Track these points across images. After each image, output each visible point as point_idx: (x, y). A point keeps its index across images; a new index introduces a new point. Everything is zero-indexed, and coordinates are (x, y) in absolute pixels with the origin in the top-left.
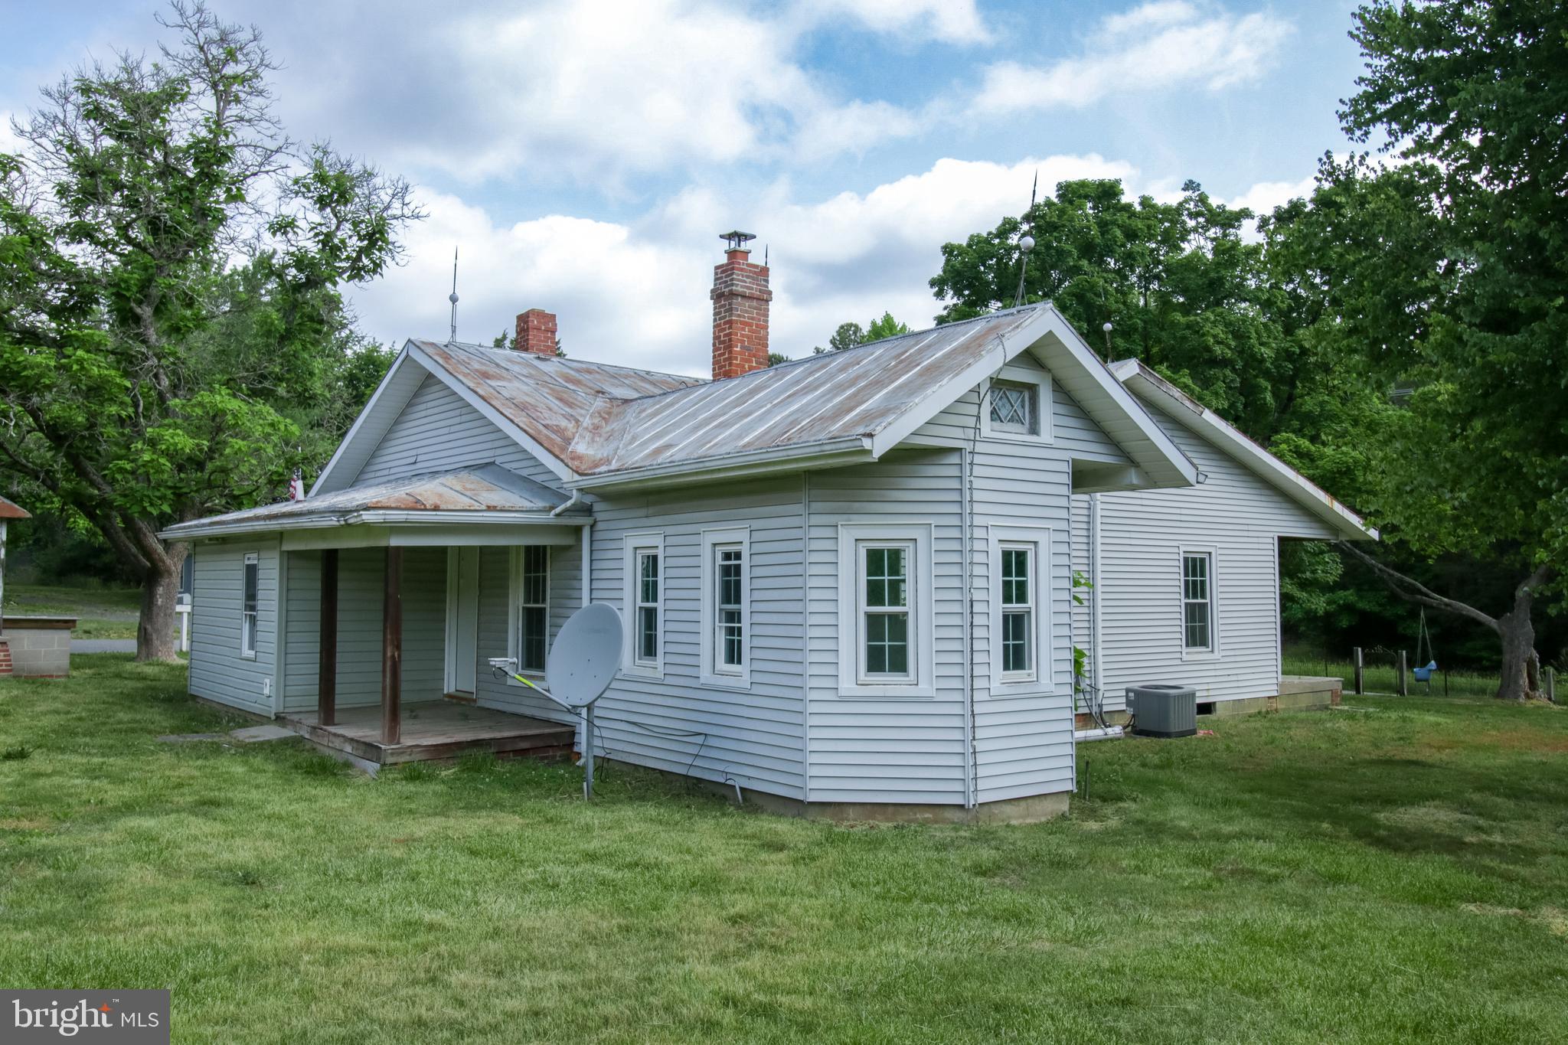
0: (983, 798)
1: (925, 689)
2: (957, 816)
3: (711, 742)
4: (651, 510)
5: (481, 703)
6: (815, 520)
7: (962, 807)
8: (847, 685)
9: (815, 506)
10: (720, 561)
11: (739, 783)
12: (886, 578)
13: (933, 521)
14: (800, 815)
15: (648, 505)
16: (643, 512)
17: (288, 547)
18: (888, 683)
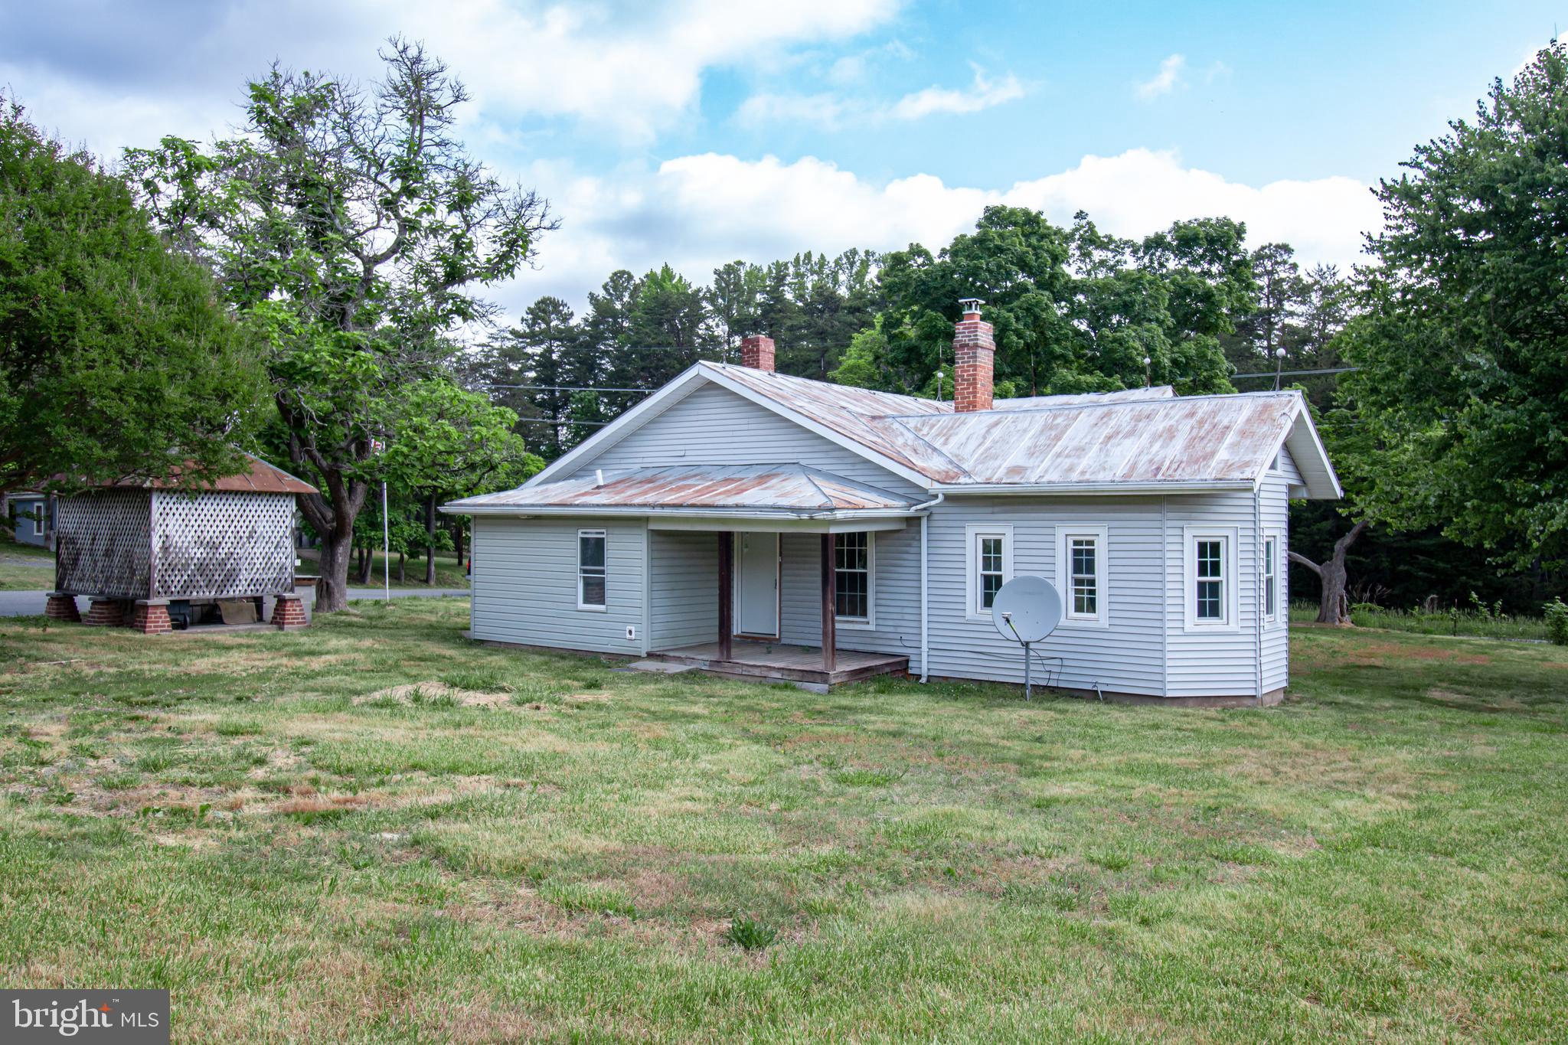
0: (1265, 691)
1: (1233, 627)
2: (1249, 702)
3: (1066, 663)
4: (997, 509)
5: (784, 641)
6: (1170, 523)
7: (1254, 697)
8: (1189, 627)
9: (1170, 515)
10: (1071, 546)
11: (1100, 688)
12: (1209, 559)
13: (1239, 525)
14: (1161, 705)
15: (994, 505)
16: (990, 509)
17: (653, 526)
18: (1210, 624)
